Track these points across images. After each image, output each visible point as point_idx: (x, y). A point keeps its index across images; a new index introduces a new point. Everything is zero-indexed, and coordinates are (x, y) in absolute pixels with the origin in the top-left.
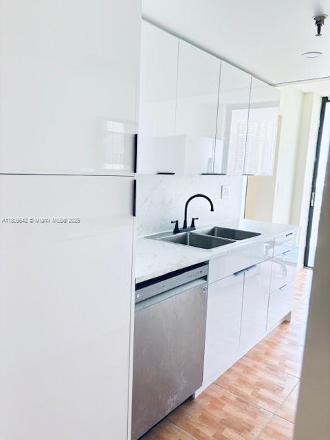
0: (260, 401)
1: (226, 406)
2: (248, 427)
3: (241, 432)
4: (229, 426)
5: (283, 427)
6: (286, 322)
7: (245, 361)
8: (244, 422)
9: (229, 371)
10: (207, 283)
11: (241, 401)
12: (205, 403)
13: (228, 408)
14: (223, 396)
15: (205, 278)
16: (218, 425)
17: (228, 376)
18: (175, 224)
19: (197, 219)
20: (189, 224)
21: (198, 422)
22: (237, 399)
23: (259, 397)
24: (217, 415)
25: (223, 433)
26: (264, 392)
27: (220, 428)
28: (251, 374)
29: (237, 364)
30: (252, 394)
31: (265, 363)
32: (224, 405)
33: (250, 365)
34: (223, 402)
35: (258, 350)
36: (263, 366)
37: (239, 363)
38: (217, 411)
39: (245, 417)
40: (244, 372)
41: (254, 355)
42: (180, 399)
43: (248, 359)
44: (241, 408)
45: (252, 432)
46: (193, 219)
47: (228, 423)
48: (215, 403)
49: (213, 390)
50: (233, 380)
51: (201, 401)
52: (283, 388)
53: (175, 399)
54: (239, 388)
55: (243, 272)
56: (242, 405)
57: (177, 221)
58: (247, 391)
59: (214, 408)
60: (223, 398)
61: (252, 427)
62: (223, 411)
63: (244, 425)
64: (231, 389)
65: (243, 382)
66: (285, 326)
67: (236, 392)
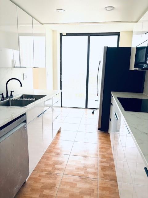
0: (56, 171)
1: (42, 179)
2: (54, 185)
3: (51, 189)
4: (46, 188)
5: (68, 179)
6: (59, 132)
7: (46, 155)
8: (52, 184)
9: (40, 162)
10: (26, 124)
11: (48, 174)
12: (32, 182)
13: (43, 180)
14: (40, 175)
15: (25, 121)
16: (40, 190)
17: (40, 165)
18: (1, 95)
19: (13, 91)
20: (9, 95)
21: (31, 193)
22: (46, 174)
23: (55, 169)
24: (39, 186)
25: (43, 193)
26: (57, 166)
27: (42, 191)
28: (50, 160)
29: (43, 158)
30: (52, 169)
31: (55, 153)
32: (41, 179)
33: (48, 156)
34: (40, 178)
35: (50, 148)
36: (54, 154)
37: (44, 157)
38: (38, 184)
39: (51, 181)
40: (46, 160)
41: (49, 151)
42: (19, 186)
43: (47, 154)
44: (49, 178)
45: (56, 187)
46: (11, 92)
47: (45, 187)
48: (36, 180)
49: (34, 174)
50: (42, 166)
51: (29, 182)
52: (64, 162)
53: (17, 187)
54: (46, 169)
55: (41, 115)
56: (49, 176)
57: (3, 94)
58: (50, 169)
59: (37, 182)
60: (40, 176)
61: (55, 184)
62: (41, 182)
63: (52, 185)
64: (42, 170)
65: (47, 165)
66: (59, 134)
67: (45, 171)
